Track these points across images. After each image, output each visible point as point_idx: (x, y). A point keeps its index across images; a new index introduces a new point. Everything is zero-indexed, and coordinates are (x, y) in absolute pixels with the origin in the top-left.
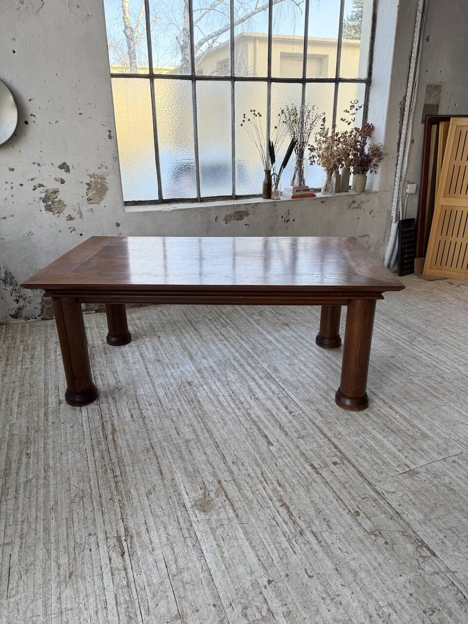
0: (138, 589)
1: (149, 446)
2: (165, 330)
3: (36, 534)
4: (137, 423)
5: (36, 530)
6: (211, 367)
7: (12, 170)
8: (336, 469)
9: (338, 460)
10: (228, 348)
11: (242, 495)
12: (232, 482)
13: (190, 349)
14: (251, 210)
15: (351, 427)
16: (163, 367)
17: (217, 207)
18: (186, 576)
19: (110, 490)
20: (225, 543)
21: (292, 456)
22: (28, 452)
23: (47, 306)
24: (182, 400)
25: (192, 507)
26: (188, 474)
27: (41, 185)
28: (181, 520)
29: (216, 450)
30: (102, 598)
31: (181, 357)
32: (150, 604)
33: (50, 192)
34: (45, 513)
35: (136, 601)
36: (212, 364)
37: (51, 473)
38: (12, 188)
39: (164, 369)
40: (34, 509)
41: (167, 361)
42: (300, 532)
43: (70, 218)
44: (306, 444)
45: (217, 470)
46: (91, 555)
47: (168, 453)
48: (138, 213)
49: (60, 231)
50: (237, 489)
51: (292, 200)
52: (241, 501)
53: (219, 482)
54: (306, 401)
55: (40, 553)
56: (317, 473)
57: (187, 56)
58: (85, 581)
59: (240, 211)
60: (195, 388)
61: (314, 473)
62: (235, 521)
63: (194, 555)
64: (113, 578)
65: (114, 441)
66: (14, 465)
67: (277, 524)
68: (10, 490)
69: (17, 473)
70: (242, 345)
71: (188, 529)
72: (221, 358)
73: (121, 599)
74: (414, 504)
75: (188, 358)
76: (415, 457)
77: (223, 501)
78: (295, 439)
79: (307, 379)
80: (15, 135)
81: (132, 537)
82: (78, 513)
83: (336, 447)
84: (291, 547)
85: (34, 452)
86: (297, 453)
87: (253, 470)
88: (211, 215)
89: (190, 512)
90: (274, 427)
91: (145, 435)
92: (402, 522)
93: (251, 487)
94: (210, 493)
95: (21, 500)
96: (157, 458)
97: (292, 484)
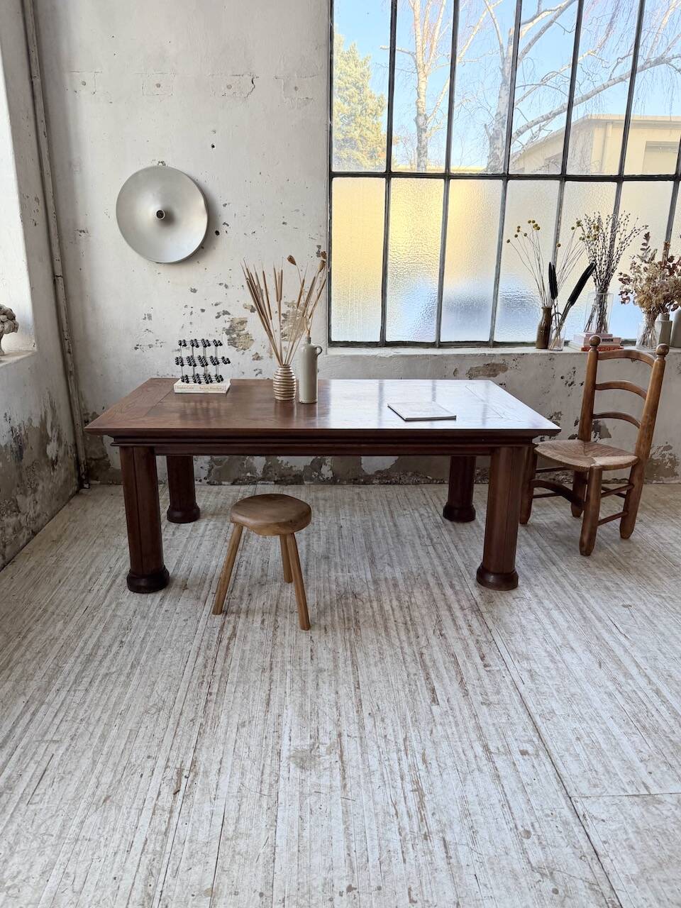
0: (176, 841)
1: (268, 664)
2: (353, 519)
3: (90, 739)
4: (265, 631)
5: (92, 734)
6: (394, 579)
7: (194, 291)
8: (522, 761)
9: (530, 749)
10: (431, 558)
11: (364, 761)
12: (358, 739)
13: (376, 550)
14: (511, 363)
15: (574, 707)
16: (329, 567)
17: (457, 356)
18: (242, 845)
19: (196, 708)
20: (311, 818)
21: (461, 726)
22: (123, 640)
23: (215, 467)
24: (336, 615)
25: (289, 758)
26: (301, 713)
27: (226, 313)
28: (267, 771)
29: (353, 693)
30: (130, 838)
31: (358, 559)
32: (182, 864)
33: (236, 322)
34: (111, 716)
35: (167, 856)
36: (398, 575)
37: (138, 671)
38: (191, 313)
39: (330, 570)
40: (100, 709)
41: (338, 560)
42: (425, 835)
43: (257, 357)
44: (490, 715)
45: (343, 719)
46: (139, 783)
47: (288, 680)
48: (345, 357)
49: (243, 373)
50: (360, 751)
51: (580, 354)
52: (359, 768)
53: (340, 735)
54: (519, 655)
55: (85, 763)
56: (490, 759)
57: (497, 150)
58: (119, 811)
59: (494, 364)
60: (360, 603)
61: (483, 758)
62: (338, 793)
63: (264, 820)
64: (152, 818)
65: (228, 648)
66: (101, 652)
67: (397, 814)
68: (85, 679)
69: (101, 662)
70: (453, 558)
71: (271, 785)
72: (414, 570)
73: (150, 847)
74: (632, 847)
75: (367, 561)
76: (667, 777)
77: (333, 761)
78: (475, 705)
79: (534, 623)
80: (203, 248)
81: (196, 774)
82: (147, 727)
83: (537, 730)
84: (403, 852)
85: (129, 642)
86: (471, 724)
87: (394, 731)
88: (449, 367)
89: (284, 764)
90: (450, 680)
91: (269, 650)
92: (597, 868)
93: (381, 753)
94: (320, 746)
95: (91, 694)
96: (270, 683)
97: (443, 765)
